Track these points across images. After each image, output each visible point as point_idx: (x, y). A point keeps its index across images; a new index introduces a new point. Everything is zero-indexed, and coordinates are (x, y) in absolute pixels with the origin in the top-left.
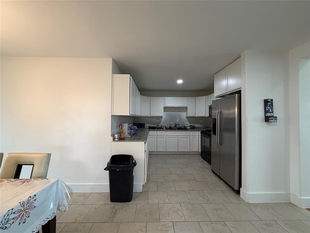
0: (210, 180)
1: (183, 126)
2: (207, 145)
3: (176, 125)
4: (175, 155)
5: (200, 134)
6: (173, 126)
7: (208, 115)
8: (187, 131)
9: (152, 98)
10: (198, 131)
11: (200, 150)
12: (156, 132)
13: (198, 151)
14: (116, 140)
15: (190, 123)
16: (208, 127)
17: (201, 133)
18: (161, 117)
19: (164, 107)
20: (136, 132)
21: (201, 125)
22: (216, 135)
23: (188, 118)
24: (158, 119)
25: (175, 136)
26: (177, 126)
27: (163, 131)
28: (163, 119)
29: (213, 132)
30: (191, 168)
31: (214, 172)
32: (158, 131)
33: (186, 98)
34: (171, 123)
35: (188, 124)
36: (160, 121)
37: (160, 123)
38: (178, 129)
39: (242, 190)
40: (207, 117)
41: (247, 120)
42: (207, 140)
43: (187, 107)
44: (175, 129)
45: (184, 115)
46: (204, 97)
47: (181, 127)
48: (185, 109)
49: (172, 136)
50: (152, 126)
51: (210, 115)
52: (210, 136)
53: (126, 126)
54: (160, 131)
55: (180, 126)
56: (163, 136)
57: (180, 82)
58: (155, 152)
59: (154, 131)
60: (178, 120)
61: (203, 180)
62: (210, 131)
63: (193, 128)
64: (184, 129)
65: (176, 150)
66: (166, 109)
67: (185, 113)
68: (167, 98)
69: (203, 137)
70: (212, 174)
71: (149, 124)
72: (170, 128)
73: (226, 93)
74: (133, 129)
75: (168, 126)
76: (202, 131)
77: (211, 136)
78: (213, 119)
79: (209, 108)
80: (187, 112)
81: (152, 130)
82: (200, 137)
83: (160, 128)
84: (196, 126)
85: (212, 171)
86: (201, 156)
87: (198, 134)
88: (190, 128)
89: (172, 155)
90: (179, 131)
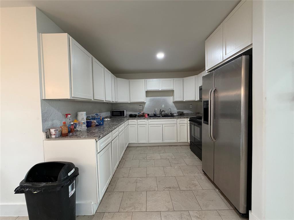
0: (201, 188)
1: (170, 113)
2: (197, 135)
3: (161, 112)
4: (160, 147)
5: (189, 122)
6: (158, 113)
7: (198, 99)
8: (173, 118)
9: (131, 80)
10: (187, 118)
11: (189, 141)
12: (136, 120)
13: (187, 142)
14: (53, 136)
15: (177, 109)
16: (199, 113)
17: (189, 120)
18: (144, 103)
19: (146, 92)
20: (102, 123)
21: (190, 110)
22: (208, 124)
23: (175, 103)
24: (140, 105)
25: (159, 125)
26: (163, 113)
27: (145, 119)
28: (146, 106)
29: (204, 120)
30: (176, 167)
31: (205, 174)
32: (138, 119)
33: (172, 79)
34: (156, 109)
35: (175, 110)
36: (143, 108)
37: (142, 110)
38: (163, 116)
39: (251, 214)
40: (198, 101)
41: (266, 98)
42: (197, 129)
43: (174, 90)
44: (160, 117)
45: (170, 100)
46: (194, 77)
47: (166, 114)
48: (170, 93)
49: (156, 125)
50: (133, 113)
51: (200, 98)
52: (200, 124)
53: (82, 115)
54: (141, 119)
55: (166, 112)
56: (144, 125)
57: (160, 56)
58: (137, 143)
59: (134, 119)
60: (163, 106)
61: (190, 187)
62: (201, 118)
63: (181, 115)
64: (171, 116)
65: (161, 141)
66: (148, 93)
67: (172, 97)
68: (148, 80)
69: (193, 126)
70: (203, 177)
71: (130, 111)
72: (155, 116)
73: (224, 61)
74: (96, 119)
75: (151, 113)
76: (190, 118)
77: (202, 125)
78: (204, 102)
79: (200, 89)
80: (174, 96)
81: (131, 118)
82: (189, 125)
83: (142, 116)
84: (185, 112)
85: (203, 171)
86: (190, 149)
87: (186, 122)
88: (178, 115)
89: (155, 148)
90: (164, 119)
